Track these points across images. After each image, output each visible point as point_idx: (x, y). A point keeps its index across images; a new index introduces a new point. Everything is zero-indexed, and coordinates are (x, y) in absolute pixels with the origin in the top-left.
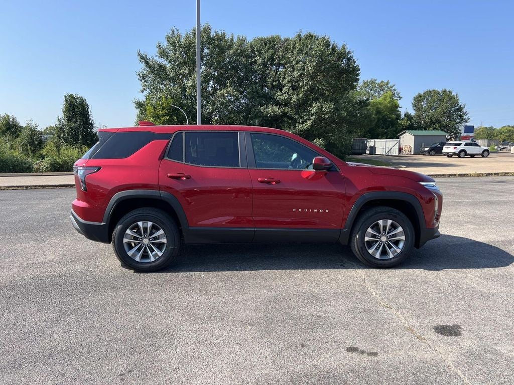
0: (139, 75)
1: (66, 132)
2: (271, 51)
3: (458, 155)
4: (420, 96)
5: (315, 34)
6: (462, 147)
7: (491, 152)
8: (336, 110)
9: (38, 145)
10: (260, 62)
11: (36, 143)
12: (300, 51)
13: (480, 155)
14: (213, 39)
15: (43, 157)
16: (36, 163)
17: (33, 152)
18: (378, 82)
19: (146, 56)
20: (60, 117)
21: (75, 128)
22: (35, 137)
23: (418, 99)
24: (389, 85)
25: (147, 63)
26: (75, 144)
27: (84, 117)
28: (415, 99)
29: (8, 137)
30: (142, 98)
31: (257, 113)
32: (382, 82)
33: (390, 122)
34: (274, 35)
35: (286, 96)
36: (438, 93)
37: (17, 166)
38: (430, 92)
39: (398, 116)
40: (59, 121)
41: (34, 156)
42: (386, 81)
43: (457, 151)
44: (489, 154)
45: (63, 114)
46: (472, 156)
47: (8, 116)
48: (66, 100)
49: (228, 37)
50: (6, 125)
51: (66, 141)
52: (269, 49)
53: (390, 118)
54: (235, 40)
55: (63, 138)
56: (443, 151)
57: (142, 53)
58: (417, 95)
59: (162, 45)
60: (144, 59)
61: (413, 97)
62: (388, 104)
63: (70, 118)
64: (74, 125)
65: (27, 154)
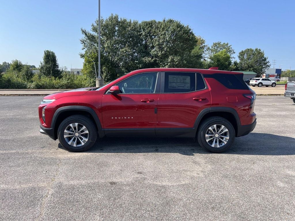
0: (81, 41)
1: (45, 69)
2: (150, 28)
3: (258, 85)
4: (242, 52)
5: (173, 20)
6: (260, 81)
7: (277, 84)
8: (182, 60)
9: (30, 75)
10: (143, 34)
11: (29, 74)
12: (163, 29)
13: (270, 85)
14: (120, 22)
15: (32, 82)
16: (29, 85)
17: (28, 79)
18: (222, 43)
19: (86, 31)
20: (42, 62)
21: (49, 67)
22: (29, 72)
23: (242, 54)
24: (228, 45)
25: (86, 34)
26: (49, 75)
27: (53, 62)
28: (240, 53)
29: (16, 71)
30: (83, 52)
31: (141, 61)
32: (224, 43)
33: (225, 66)
34: (152, 19)
35: (156, 53)
36: (253, 51)
37: (19, 86)
38: (249, 49)
39: (230, 63)
40: (41, 64)
41: (28, 81)
42: (226, 43)
43: (257, 83)
44: (276, 85)
45: (43, 60)
46: (267, 86)
47: (17, 61)
48: (45, 53)
49: (128, 21)
50: (16, 65)
51: (44, 73)
52: (148, 27)
53: (225, 64)
54: (132, 22)
55: (43, 72)
56: (250, 83)
57: (83, 29)
58: (241, 51)
59: (94, 25)
60: (84, 32)
61: (239, 52)
62: (224, 56)
63: (46, 62)
64: (48, 66)
65: (25, 80)
